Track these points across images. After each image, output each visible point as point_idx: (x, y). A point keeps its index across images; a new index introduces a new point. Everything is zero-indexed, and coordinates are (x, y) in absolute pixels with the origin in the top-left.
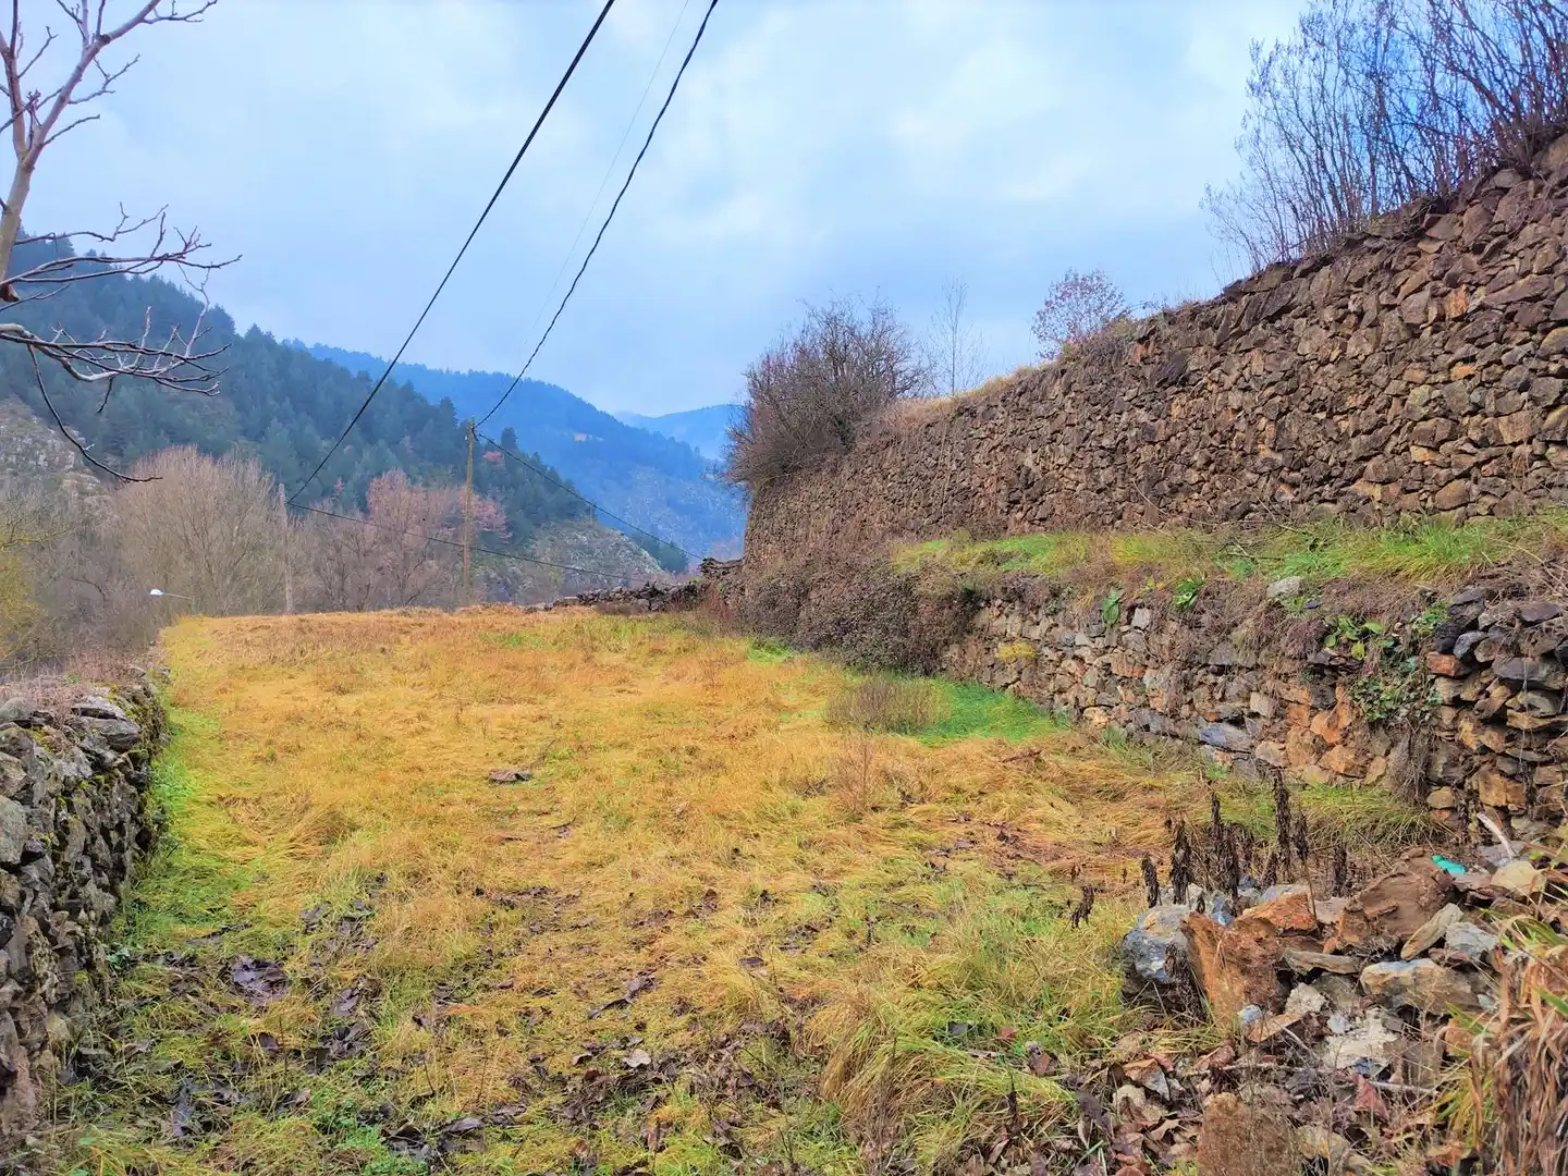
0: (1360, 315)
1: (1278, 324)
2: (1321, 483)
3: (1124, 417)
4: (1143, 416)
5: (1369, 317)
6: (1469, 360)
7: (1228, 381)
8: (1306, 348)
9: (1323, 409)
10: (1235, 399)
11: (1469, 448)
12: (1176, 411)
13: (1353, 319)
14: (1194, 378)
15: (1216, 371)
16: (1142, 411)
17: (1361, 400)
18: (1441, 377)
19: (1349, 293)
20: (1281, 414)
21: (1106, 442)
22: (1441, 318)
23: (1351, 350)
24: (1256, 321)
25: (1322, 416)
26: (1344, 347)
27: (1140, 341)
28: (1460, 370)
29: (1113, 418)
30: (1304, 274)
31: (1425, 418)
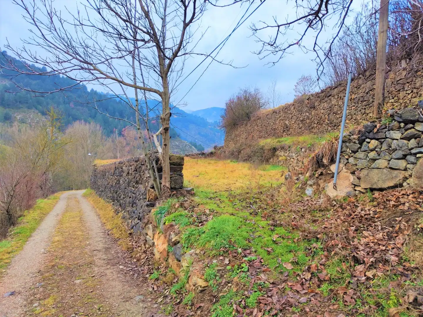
0: (341, 97)
1: (329, 98)
2: (334, 126)
3: (304, 114)
4: (307, 114)
5: (342, 98)
6: (354, 106)
7: (321, 108)
8: (333, 102)
9: (335, 113)
10: (322, 111)
11: (354, 120)
12: (313, 113)
13: (340, 98)
14: (316, 107)
15: (319, 106)
16: (307, 113)
17: (340, 112)
18: (350, 109)
19: (339, 93)
20: (329, 114)
21: (301, 119)
22: (351, 99)
23: (339, 103)
24: (326, 97)
25: (335, 115)
26: (338, 103)
27: (307, 99)
28: (353, 108)
29: (302, 114)
30: (333, 89)
31: (348, 115)
